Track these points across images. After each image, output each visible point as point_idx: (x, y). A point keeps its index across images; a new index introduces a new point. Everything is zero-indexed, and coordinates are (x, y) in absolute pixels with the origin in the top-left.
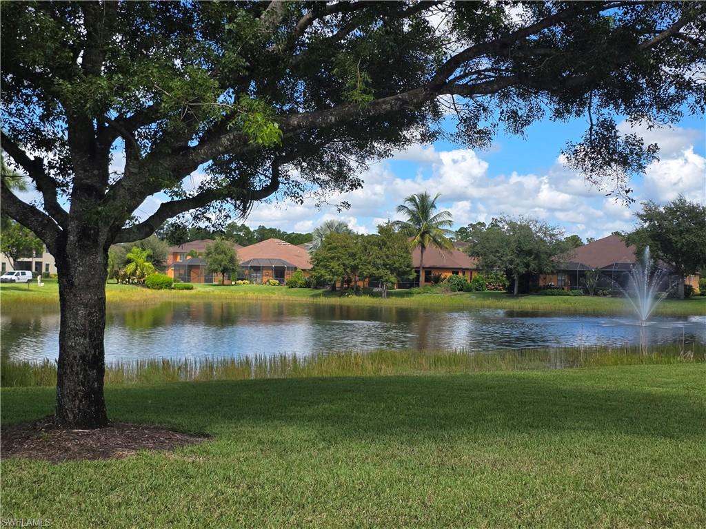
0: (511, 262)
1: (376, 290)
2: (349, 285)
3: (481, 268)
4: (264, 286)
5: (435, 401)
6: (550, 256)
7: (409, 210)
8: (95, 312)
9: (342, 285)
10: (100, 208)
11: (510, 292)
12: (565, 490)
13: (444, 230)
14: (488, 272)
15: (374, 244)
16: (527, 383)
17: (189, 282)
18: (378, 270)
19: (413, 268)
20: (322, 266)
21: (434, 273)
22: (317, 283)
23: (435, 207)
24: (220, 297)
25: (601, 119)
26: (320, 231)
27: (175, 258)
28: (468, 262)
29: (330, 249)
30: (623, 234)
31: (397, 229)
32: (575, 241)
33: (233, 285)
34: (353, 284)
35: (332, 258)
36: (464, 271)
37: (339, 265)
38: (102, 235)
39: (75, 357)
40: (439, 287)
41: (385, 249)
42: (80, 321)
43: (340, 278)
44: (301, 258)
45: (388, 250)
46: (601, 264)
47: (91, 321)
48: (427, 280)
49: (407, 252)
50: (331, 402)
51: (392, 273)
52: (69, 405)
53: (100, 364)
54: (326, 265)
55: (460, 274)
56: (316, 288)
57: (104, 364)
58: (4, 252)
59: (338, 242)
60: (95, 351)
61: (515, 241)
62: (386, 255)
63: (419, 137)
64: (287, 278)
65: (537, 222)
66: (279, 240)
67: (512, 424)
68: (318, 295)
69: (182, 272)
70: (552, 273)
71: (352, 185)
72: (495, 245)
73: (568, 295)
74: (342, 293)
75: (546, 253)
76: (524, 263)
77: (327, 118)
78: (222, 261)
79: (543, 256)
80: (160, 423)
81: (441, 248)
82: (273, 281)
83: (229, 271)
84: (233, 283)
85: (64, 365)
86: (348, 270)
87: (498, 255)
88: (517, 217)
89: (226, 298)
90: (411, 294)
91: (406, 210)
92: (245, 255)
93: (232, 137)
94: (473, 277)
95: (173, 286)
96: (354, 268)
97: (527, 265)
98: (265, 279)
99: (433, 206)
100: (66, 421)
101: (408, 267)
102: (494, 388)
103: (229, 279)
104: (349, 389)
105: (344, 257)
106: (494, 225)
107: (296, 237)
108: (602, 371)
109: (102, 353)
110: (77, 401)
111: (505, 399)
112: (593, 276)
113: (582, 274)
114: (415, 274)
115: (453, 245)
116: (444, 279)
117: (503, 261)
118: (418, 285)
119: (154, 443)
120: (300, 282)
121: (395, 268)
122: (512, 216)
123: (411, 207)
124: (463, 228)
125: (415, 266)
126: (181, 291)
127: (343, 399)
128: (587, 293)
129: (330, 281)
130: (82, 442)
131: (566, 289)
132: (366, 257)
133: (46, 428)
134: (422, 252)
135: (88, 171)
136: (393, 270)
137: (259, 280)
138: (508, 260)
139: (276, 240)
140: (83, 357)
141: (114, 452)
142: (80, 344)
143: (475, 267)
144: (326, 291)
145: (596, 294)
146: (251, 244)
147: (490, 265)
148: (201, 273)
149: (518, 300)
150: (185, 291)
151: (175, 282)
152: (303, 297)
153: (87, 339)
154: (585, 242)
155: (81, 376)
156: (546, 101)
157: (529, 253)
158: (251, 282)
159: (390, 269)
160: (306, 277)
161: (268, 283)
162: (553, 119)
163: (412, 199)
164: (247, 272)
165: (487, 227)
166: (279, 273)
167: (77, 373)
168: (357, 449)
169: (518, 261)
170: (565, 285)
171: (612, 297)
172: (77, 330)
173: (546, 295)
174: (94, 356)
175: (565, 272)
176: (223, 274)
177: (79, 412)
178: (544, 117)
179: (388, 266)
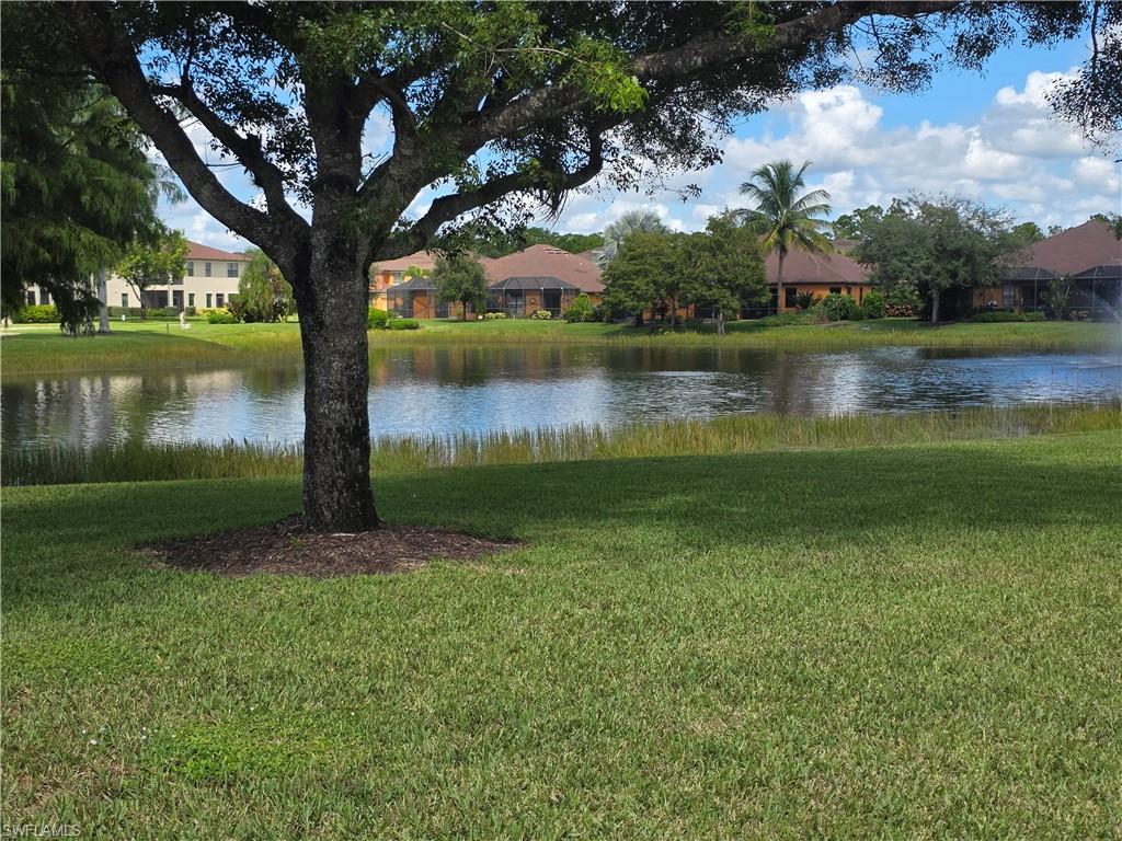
0: (927, 269)
1: (707, 322)
2: (663, 315)
3: (878, 282)
4: (529, 322)
5: (842, 488)
6: (991, 257)
7: (758, 191)
8: (355, 364)
9: (653, 316)
10: (361, 211)
11: (924, 319)
12: (1068, 605)
13: (816, 221)
14: (889, 287)
15: (703, 248)
16: (979, 458)
17: (410, 317)
18: (710, 289)
19: (766, 285)
20: (620, 286)
21: (801, 292)
22: (613, 314)
23: (801, 184)
24: (462, 340)
25: (1110, 42)
26: (616, 230)
27: (387, 281)
28: (857, 272)
29: (632, 258)
30: (1110, 218)
31: (739, 222)
32: (1030, 230)
33: (481, 320)
34: (670, 313)
35: (637, 273)
36: (849, 286)
37: (647, 284)
38: (362, 250)
39: (329, 430)
40: (809, 315)
41: (721, 256)
42: (335, 377)
43: (650, 305)
44: (587, 274)
45: (727, 257)
46: (1075, 267)
47: (350, 378)
48: (789, 303)
49: (758, 260)
50: (683, 491)
51: (733, 294)
52: (324, 499)
53: (364, 439)
54: (625, 284)
55: (844, 293)
56: (610, 322)
57: (368, 439)
58: (125, 278)
59: (645, 247)
60: (357, 421)
61: (934, 236)
62: (722, 265)
63: (812, 79)
64: (564, 307)
65: (969, 203)
66: (549, 247)
67: (969, 517)
68: (616, 333)
69: (400, 302)
70: (994, 285)
71: (705, 159)
72: (902, 242)
73: (1021, 321)
74: (653, 329)
75: (984, 253)
76: (948, 271)
77: (691, 60)
78: (463, 283)
79: (980, 259)
80: (443, 524)
81: (812, 250)
82: (542, 312)
83: (475, 298)
84: (480, 317)
85: (315, 441)
86: (662, 292)
87: (906, 259)
88: (937, 196)
89: (470, 342)
90: (764, 326)
91: (754, 190)
92: (497, 270)
93: (545, 95)
94: (864, 295)
95: (387, 324)
96: (672, 289)
97: (954, 275)
98: (529, 310)
99: (799, 182)
100: (322, 522)
101: (758, 283)
102: (931, 466)
103: (473, 311)
104: (704, 473)
105: (656, 271)
106: (897, 210)
107: (574, 241)
108: (1092, 438)
109: (366, 423)
110: (336, 493)
111: (950, 483)
112: (1063, 288)
113: (1044, 286)
114: (771, 294)
115: (830, 244)
116: (818, 300)
117: (914, 268)
118: (775, 312)
119: (449, 551)
120: (585, 312)
121: (738, 286)
122: (928, 196)
123: (764, 186)
124: (845, 216)
125: (770, 282)
126: (400, 332)
127: (700, 488)
128: (1051, 316)
129: (633, 309)
130: (349, 551)
131: (1017, 310)
132: (690, 270)
133: (293, 531)
134: (781, 258)
135: (337, 155)
136: (733, 288)
137: (520, 311)
138: (923, 267)
139: (545, 247)
140: (341, 430)
141: (395, 563)
142: (336, 410)
143: (867, 279)
144: (627, 327)
145: (1066, 317)
146: (505, 255)
147: (892, 276)
148: (430, 303)
149: (939, 332)
150: (407, 331)
151: (390, 317)
152: (591, 335)
153: (346, 404)
154: (1046, 233)
155: (339, 457)
156: (1017, 15)
157: (957, 254)
158: (508, 315)
159: (729, 287)
160: (596, 304)
161: (534, 317)
162: (1027, 43)
163: (764, 173)
164: (500, 299)
165: (884, 213)
166: (552, 299)
167: (334, 453)
168: (744, 556)
169: (937, 267)
170: (1015, 305)
171: (1093, 321)
172: (331, 391)
173: (984, 321)
174: (356, 427)
175: (1015, 283)
176: (464, 304)
177: (340, 508)
178: (1015, 40)
179: (726, 284)
